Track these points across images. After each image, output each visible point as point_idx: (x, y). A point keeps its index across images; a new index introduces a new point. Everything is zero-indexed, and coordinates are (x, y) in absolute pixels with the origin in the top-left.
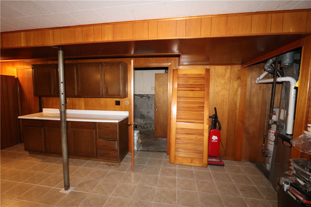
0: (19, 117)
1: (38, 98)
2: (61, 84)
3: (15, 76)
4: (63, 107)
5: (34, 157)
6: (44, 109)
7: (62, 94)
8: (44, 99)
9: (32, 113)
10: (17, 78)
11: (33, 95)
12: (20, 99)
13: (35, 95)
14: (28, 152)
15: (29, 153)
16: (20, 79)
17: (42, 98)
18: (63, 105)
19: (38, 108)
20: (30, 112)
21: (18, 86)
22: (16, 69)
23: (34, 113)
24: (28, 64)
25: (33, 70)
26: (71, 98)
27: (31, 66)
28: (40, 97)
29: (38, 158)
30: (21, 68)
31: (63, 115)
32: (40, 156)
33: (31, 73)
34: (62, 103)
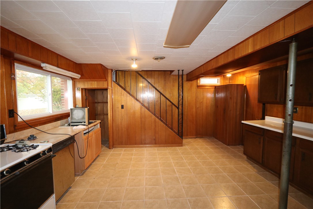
0: (243, 122)
1: (261, 105)
2: (289, 88)
3: (243, 84)
4: (289, 118)
5: (251, 164)
6: (266, 117)
7: (290, 100)
8: (268, 106)
9: (254, 120)
10: (246, 86)
11: (257, 102)
12: (246, 105)
13: (260, 101)
14: (246, 156)
15: (247, 158)
16: (248, 87)
17: (266, 105)
18: (289, 115)
19: (261, 116)
20: (253, 119)
21: (246, 93)
22: (245, 78)
23: (256, 120)
24: (255, 71)
25: (260, 76)
26: (304, 107)
27: (258, 72)
28: (264, 104)
29: (254, 167)
30: (250, 76)
31: (288, 128)
32: (256, 165)
33: (257, 79)
34: (288, 113)
